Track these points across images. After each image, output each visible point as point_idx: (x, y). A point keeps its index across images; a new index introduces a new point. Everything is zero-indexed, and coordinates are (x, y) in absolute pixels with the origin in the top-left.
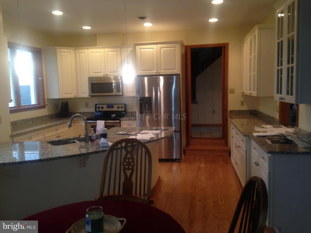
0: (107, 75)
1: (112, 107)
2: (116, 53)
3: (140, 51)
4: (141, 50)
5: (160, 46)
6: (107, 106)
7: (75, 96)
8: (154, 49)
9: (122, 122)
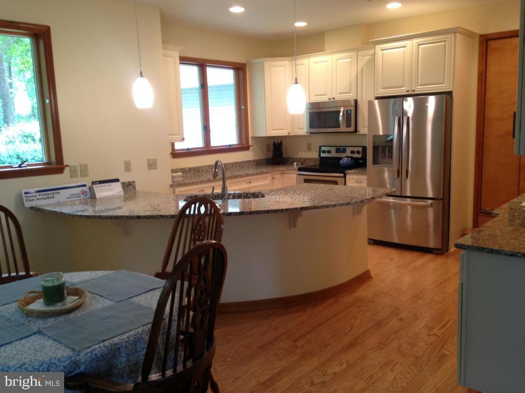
0: (333, 98)
1: (344, 151)
2: (349, 60)
3: (383, 53)
4: (384, 51)
5: (417, 42)
6: (336, 149)
7: (289, 133)
8: (406, 48)
9: (347, 177)
